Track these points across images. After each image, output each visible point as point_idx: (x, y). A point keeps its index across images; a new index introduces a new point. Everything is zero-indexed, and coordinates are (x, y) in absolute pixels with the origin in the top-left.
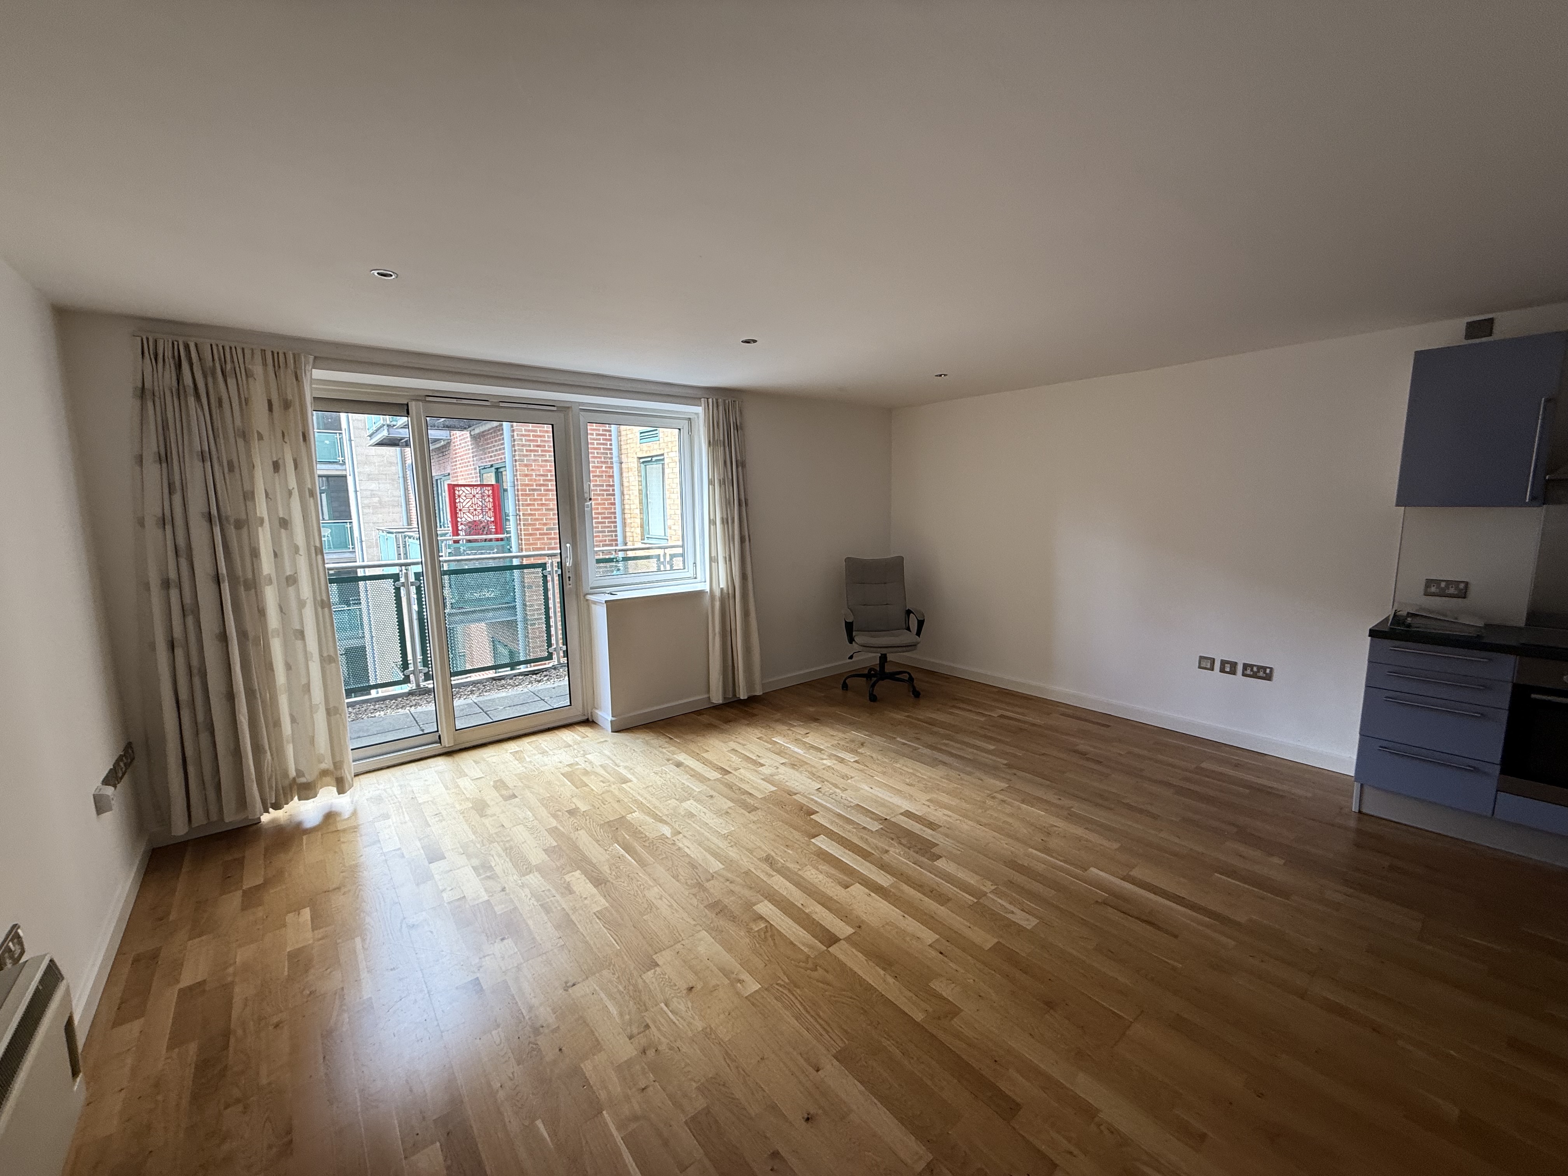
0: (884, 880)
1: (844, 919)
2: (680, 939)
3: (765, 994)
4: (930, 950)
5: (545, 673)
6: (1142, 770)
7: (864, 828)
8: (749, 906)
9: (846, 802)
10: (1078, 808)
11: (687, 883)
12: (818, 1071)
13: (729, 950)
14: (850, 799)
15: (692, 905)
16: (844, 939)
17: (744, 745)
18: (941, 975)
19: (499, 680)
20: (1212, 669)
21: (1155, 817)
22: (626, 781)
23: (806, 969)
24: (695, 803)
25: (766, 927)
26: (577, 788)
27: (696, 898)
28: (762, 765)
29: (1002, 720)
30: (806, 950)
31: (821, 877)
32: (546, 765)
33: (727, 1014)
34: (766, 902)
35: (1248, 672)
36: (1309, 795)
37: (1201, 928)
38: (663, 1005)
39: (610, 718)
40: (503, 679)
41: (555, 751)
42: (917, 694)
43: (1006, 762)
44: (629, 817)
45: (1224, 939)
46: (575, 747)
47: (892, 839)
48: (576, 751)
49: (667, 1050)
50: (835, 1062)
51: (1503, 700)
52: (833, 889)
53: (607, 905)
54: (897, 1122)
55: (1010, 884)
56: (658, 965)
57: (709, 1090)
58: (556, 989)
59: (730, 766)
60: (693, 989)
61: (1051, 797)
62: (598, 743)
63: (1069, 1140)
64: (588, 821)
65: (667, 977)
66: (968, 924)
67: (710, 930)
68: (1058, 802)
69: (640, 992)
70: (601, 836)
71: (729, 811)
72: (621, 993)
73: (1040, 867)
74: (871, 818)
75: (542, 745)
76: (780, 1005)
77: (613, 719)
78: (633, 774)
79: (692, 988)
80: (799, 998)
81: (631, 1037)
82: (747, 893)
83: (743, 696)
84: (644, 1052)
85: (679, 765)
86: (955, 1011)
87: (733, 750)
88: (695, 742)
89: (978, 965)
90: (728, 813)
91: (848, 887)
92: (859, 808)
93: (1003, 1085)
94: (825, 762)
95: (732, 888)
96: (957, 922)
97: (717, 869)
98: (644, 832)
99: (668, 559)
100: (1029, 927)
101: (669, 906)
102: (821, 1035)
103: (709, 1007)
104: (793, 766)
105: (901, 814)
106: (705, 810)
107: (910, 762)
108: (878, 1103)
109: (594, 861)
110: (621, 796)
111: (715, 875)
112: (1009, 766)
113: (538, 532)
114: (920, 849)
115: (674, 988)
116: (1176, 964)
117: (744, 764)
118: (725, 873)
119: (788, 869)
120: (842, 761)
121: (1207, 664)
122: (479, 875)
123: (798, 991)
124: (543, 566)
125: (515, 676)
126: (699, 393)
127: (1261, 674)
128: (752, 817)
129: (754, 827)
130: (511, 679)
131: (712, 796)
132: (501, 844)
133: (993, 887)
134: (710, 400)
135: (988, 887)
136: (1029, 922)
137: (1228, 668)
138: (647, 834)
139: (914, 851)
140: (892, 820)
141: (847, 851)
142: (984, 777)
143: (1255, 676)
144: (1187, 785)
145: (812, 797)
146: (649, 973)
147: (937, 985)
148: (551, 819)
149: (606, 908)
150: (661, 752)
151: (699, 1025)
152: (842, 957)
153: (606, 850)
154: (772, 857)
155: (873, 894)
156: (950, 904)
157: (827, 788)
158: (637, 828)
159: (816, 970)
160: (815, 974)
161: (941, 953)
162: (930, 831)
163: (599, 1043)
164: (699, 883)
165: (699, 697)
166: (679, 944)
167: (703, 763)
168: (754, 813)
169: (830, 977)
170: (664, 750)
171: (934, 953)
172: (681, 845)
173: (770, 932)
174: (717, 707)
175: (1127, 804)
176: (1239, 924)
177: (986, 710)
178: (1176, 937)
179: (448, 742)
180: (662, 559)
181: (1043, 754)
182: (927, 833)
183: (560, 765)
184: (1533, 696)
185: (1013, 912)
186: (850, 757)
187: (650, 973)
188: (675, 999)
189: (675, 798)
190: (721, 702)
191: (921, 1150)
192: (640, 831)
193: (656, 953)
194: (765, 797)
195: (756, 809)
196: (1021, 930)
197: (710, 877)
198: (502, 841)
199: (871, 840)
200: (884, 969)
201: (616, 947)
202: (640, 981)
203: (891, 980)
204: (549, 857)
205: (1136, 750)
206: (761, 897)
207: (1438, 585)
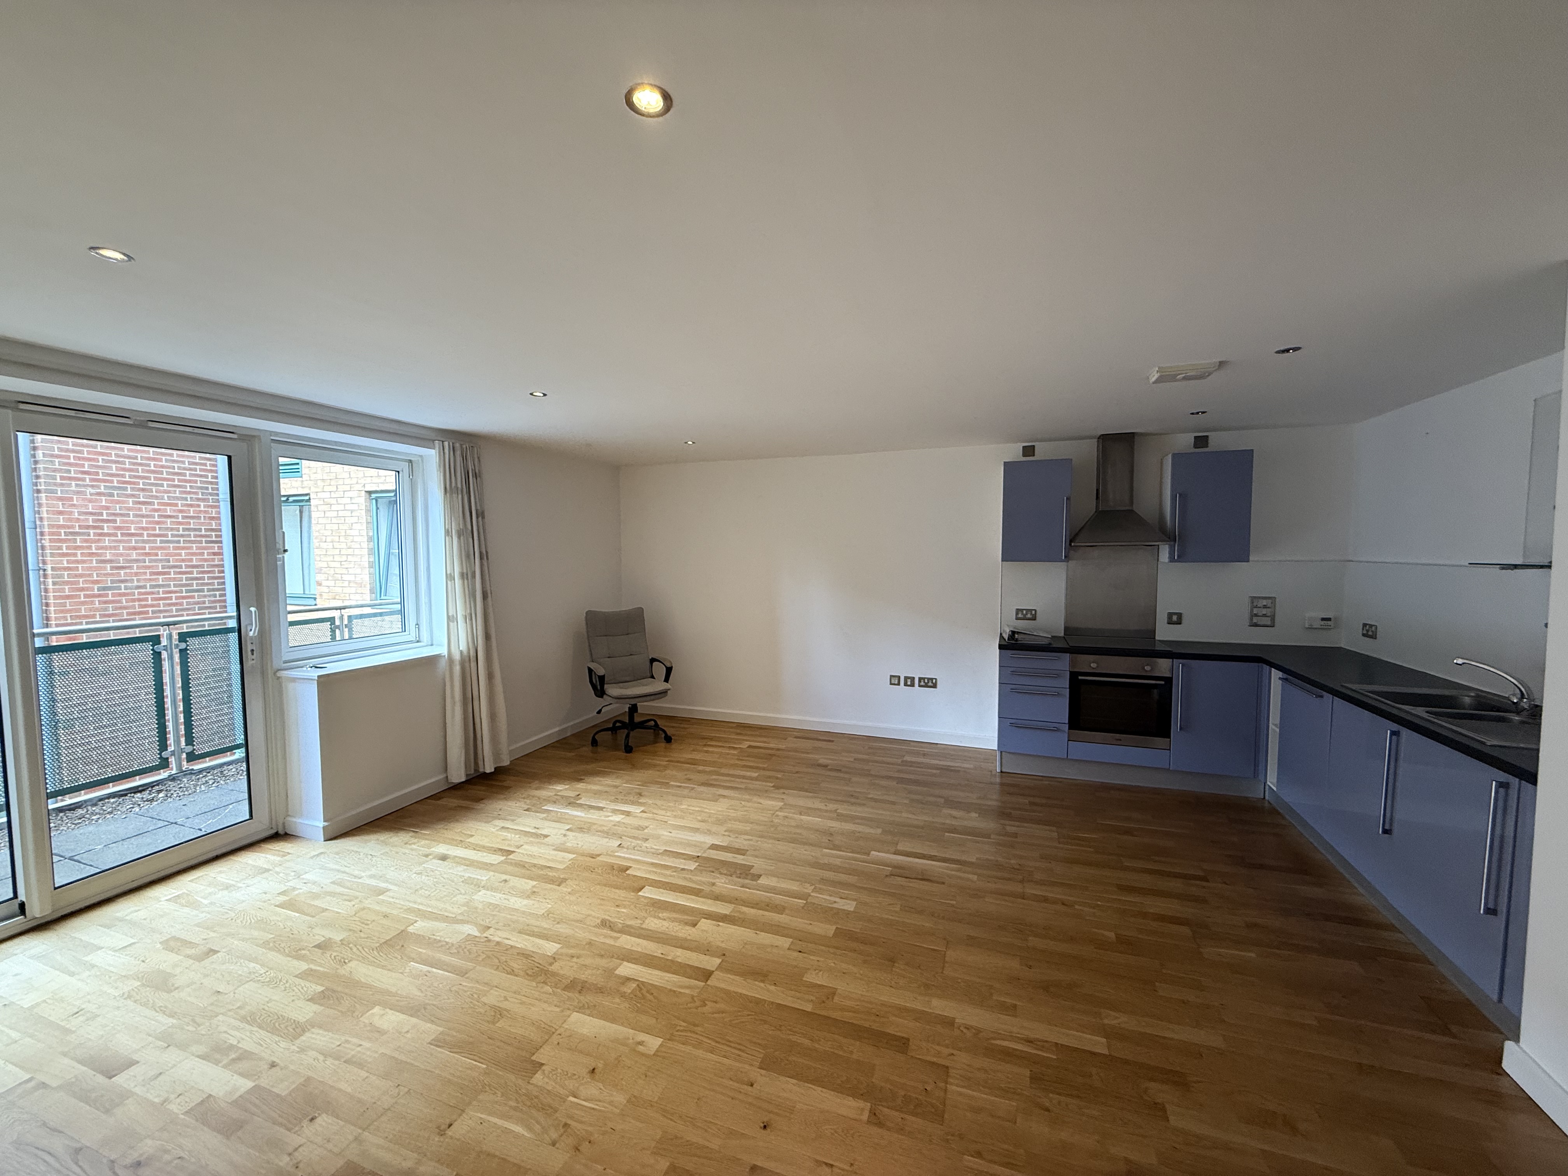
0: (724, 909)
1: (707, 953)
2: (554, 1030)
3: (670, 1044)
4: (790, 952)
5: (157, 788)
6: (869, 771)
7: (683, 869)
8: (609, 973)
9: (653, 850)
10: (843, 809)
11: (527, 974)
12: (752, 1085)
13: (613, 1020)
14: (655, 847)
15: (546, 993)
16: (716, 970)
17: (513, 820)
18: (809, 969)
19: (70, 810)
20: (899, 684)
21: (893, 803)
22: (382, 892)
23: (697, 1008)
24: (489, 893)
25: (638, 985)
26: (313, 917)
27: (548, 985)
28: (546, 836)
29: (751, 750)
30: (687, 991)
31: (665, 923)
32: (243, 901)
33: (643, 1077)
34: (625, 963)
35: (922, 683)
36: (972, 766)
37: (953, 873)
38: (572, 1099)
39: (321, 824)
40: (79, 807)
41: (249, 882)
42: (668, 739)
43: (772, 785)
44: (411, 929)
45: (970, 876)
46: (277, 869)
47: (713, 872)
48: (281, 875)
49: (601, 1137)
50: (763, 1072)
51: (1065, 683)
52: (683, 931)
53: (441, 1029)
54: (832, 1093)
55: (823, 880)
56: (543, 1064)
57: (665, 1149)
58: (428, 1139)
59: (509, 845)
60: (595, 1071)
61: (818, 804)
62: (312, 858)
63: (947, 1046)
64: (355, 950)
65: (559, 1071)
66: (809, 922)
67: (581, 1009)
68: (825, 808)
69: (536, 1097)
70: (386, 960)
71: (535, 890)
72: (515, 1109)
73: (838, 862)
74: (685, 859)
75: (219, 879)
76: (690, 1048)
77: (326, 824)
78: (387, 881)
79: (594, 1069)
80: (704, 1034)
81: (554, 1144)
82: (604, 962)
83: (489, 769)
84: (577, 1149)
85: (444, 858)
86: (833, 993)
87: (503, 828)
88: (450, 830)
89: (832, 950)
90: (534, 892)
91: (696, 925)
92: (668, 853)
93: (891, 1030)
94: (610, 818)
95: (583, 963)
96: (799, 923)
97: (555, 950)
98: (442, 939)
99: (346, 622)
100: (852, 909)
101: (521, 1003)
102: (739, 1056)
103: (622, 1079)
104: (581, 829)
105: (709, 848)
106: (506, 897)
107: (694, 802)
108: (813, 1087)
109: (394, 990)
110: (384, 909)
111: (556, 957)
112: (777, 787)
113: (82, 594)
114: (741, 874)
115: (575, 1077)
116: (952, 902)
117: (526, 839)
118: (564, 951)
119: (628, 926)
120: (628, 814)
121: (895, 680)
122: (217, 1062)
123: (699, 1029)
124: (156, 640)
125: (101, 800)
126: (432, 435)
127: (930, 684)
128: (565, 889)
129: (573, 898)
130: (95, 805)
131: (506, 881)
132: (230, 1013)
133: (813, 887)
134: (446, 444)
135: (808, 889)
136: (849, 906)
137: (910, 682)
138: (447, 940)
139: (737, 877)
140: (704, 855)
141: (678, 894)
142: (761, 801)
143: (926, 686)
144: (902, 775)
145: (616, 854)
146: (537, 1075)
147: (811, 977)
148: (295, 963)
149: (441, 1033)
150: (412, 850)
151: (620, 1098)
152: (722, 985)
153: (401, 973)
154: (610, 921)
155: (721, 924)
156: (787, 911)
157: (627, 842)
158: (429, 938)
159: (705, 1005)
160: (706, 1009)
161: (800, 952)
162: (742, 857)
163: (520, 1167)
164: (542, 969)
165: (433, 780)
166: (554, 1035)
167: (474, 849)
168: (563, 885)
169: (721, 1006)
170: (414, 846)
171: (796, 954)
172: (498, 939)
173: (643, 989)
174: (456, 788)
175: (871, 798)
176: (972, 863)
177: (735, 743)
178: (943, 883)
179: (37, 910)
180: (337, 623)
181: (797, 772)
182: (739, 859)
183: (268, 896)
184: (1080, 678)
185: (835, 902)
186: (635, 809)
187: (539, 1075)
188: (581, 1088)
189: (461, 894)
190: (463, 780)
191: (861, 1104)
192: (435, 939)
193: (534, 1054)
194: (567, 867)
195: (564, 880)
196: (848, 913)
197: (552, 960)
198: (230, 1010)
199: (694, 878)
200: (763, 981)
201: (480, 1067)
202: (530, 1087)
203: (772, 988)
204: (322, 1005)
205: (860, 756)
206: (618, 961)
207: (1022, 612)
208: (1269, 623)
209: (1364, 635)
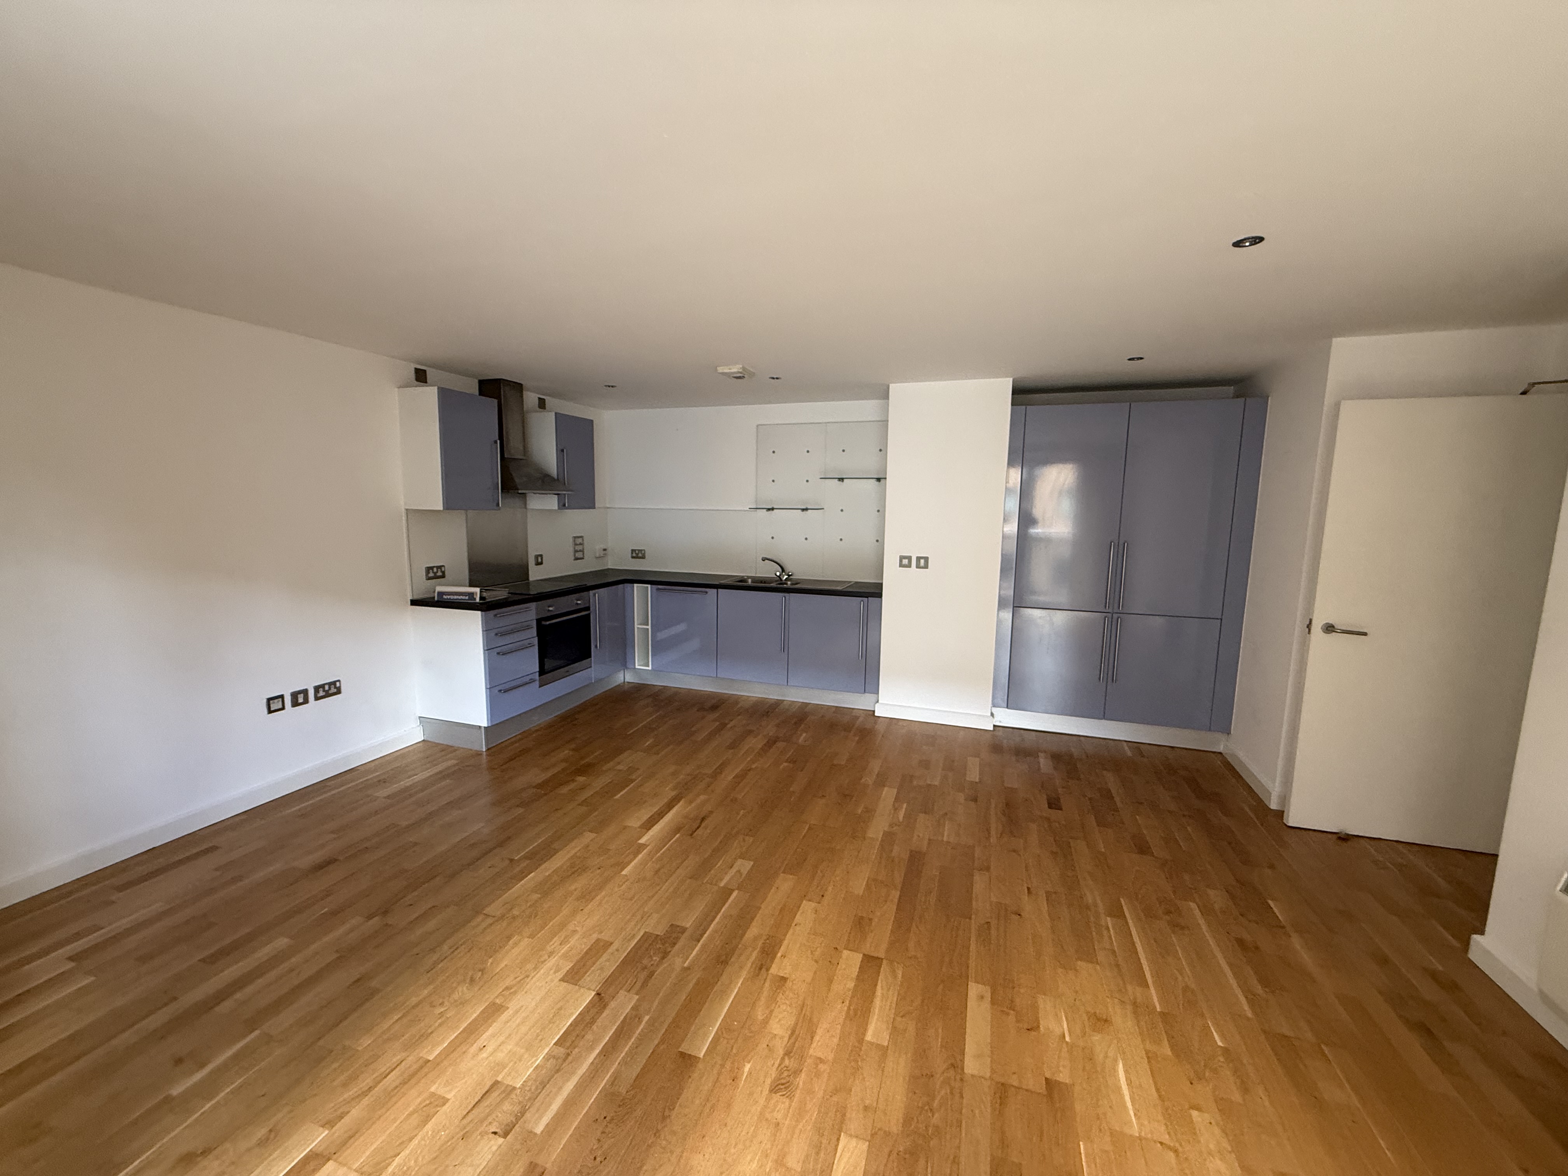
20: (283, 708)
35: (321, 693)
51: (534, 632)
121: (276, 704)
127: (333, 690)
137: (299, 698)
143: (328, 695)
184: (543, 623)
207: (433, 570)
208: (582, 556)
209: (633, 557)
